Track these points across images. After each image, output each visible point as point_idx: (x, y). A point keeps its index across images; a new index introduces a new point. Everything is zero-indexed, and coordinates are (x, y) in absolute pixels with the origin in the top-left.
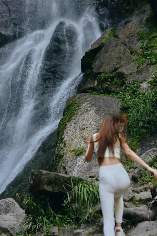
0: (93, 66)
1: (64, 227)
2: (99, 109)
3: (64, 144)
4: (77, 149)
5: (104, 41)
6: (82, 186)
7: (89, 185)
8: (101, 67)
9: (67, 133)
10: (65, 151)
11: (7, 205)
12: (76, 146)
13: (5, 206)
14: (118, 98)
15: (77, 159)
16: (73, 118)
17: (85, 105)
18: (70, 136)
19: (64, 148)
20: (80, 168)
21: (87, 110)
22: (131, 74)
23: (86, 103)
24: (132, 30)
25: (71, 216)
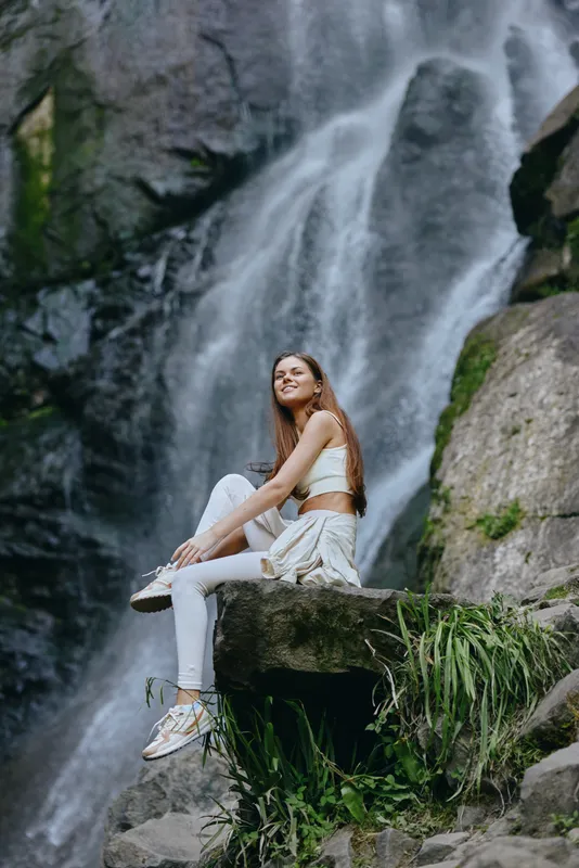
0: (549, 194)
1: (381, 827)
2: (571, 343)
3: (443, 503)
4: (494, 514)
6: (446, 631)
7: (482, 626)
9: (454, 456)
10: (446, 531)
11: (211, 769)
12: (490, 502)
13: (199, 776)
15: (494, 551)
16: (475, 397)
17: (522, 339)
18: (466, 464)
19: (446, 519)
20: (509, 584)
21: (527, 355)
23: (521, 333)
25: (412, 776)
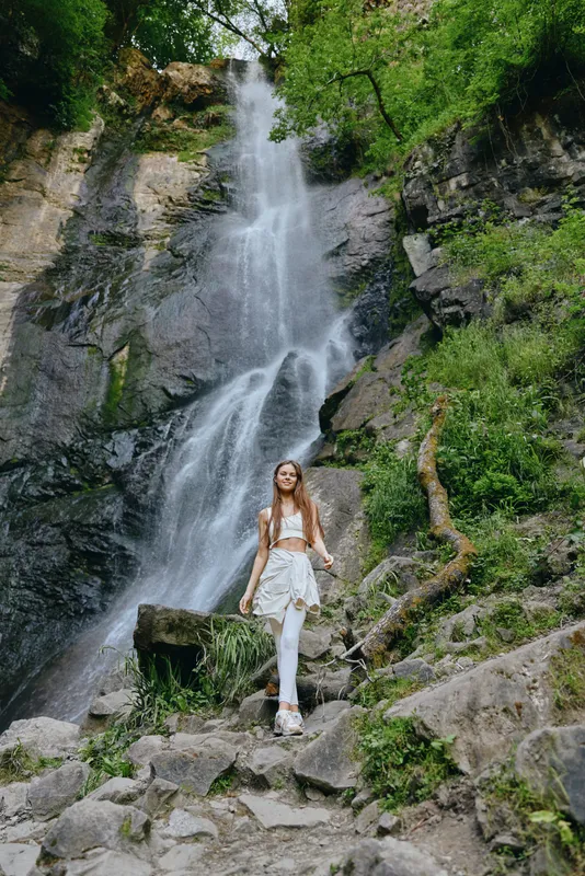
0: (332, 420)
1: (191, 714)
5: (353, 378)
6: (229, 632)
8: (344, 421)
14: (362, 471)
22: (384, 428)
24: (400, 356)
25: (208, 692)
